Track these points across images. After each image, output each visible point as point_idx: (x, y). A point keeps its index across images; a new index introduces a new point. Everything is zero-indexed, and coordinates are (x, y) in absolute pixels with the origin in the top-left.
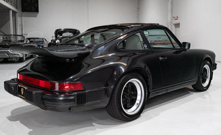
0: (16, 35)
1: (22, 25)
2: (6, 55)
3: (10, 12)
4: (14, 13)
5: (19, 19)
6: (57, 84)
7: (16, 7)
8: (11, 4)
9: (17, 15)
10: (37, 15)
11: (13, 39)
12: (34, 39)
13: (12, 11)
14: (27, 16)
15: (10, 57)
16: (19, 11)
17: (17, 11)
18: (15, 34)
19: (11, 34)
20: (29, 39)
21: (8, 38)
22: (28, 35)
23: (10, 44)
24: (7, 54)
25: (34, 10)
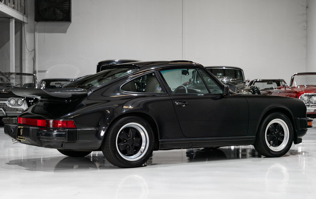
0: (21, 74)
1: (34, 50)
2: (2, 111)
3: (11, 24)
4: (19, 24)
5: (28, 38)
6: (51, 121)
7: (24, 12)
8: (13, 6)
9: (26, 28)
10: (67, 28)
11: (14, 82)
12: (57, 82)
13: (14, 21)
14: (45, 31)
15: (8, 115)
16: (28, 21)
17: (25, 21)
18: (19, 72)
19: (11, 72)
20: (48, 82)
21: (5, 79)
22: (47, 72)
23: (8, 90)
24: (4, 109)
25: (61, 17)
